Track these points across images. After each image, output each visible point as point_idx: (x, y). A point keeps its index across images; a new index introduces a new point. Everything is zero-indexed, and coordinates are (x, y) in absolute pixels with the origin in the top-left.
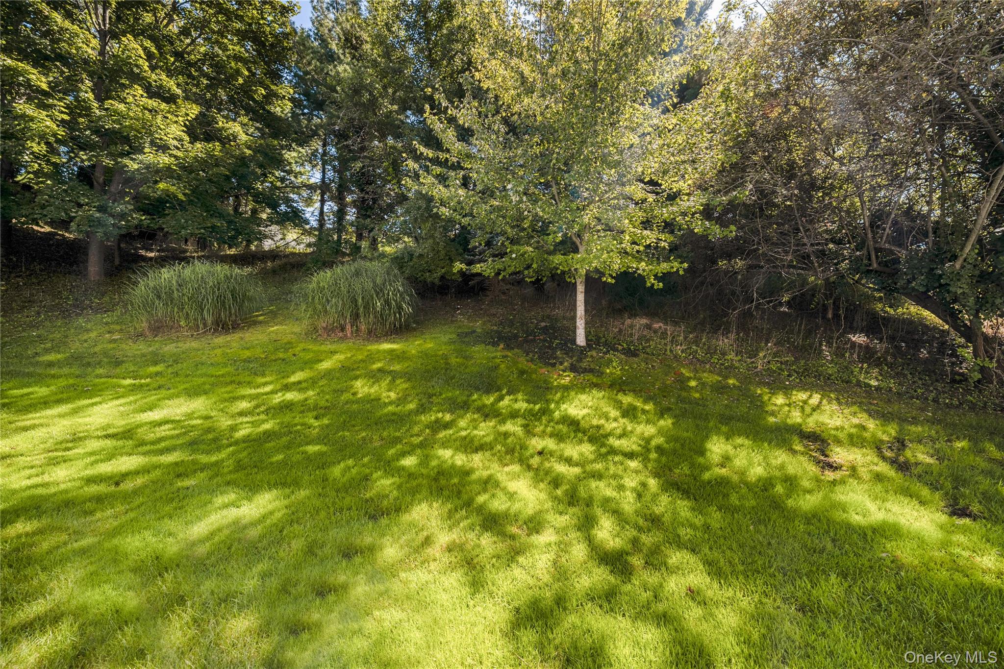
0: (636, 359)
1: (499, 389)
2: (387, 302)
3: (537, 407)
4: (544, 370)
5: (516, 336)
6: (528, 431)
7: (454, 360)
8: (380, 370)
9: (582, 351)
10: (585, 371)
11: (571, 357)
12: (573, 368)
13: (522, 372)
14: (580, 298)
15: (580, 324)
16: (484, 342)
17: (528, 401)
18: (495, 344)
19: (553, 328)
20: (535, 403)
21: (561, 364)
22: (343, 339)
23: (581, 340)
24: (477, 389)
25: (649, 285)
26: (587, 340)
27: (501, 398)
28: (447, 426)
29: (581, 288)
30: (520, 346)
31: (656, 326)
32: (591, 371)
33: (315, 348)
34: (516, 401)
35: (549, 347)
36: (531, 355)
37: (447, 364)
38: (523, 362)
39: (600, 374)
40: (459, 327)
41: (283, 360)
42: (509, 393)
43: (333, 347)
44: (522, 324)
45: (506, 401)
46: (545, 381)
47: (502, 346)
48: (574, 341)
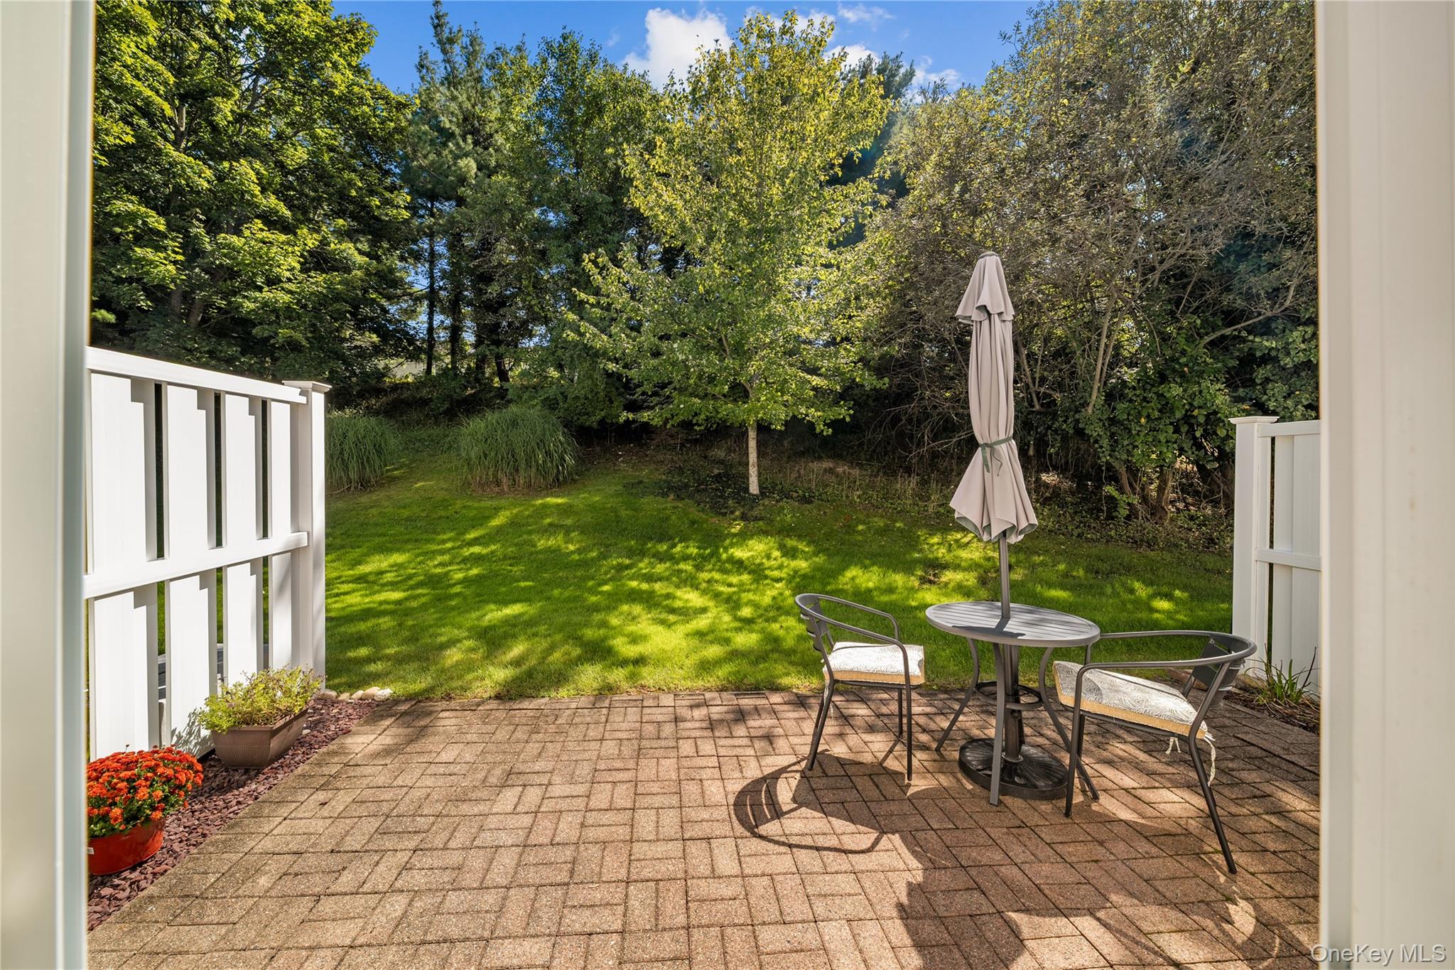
0: (809, 506)
1: (671, 538)
2: (548, 453)
3: (708, 551)
4: (715, 520)
5: (686, 486)
6: (699, 568)
7: (624, 513)
8: (551, 525)
9: (755, 498)
10: (756, 519)
11: (743, 507)
12: (744, 517)
13: (693, 523)
14: (752, 444)
15: (753, 472)
16: (653, 493)
17: (699, 548)
18: (665, 495)
19: (727, 475)
20: (705, 549)
21: (732, 513)
22: (501, 494)
23: (754, 488)
24: (651, 539)
25: (818, 431)
26: (760, 487)
27: (674, 546)
28: (628, 567)
29: (752, 434)
30: (690, 496)
31: (840, 470)
32: (762, 519)
33: (476, 505)
34: (688, 547)
35: (720, 497)
36: (702, 505)
37: (617, 516)
38: (694, 513)
39: (771, 522)
40: (624, 478)
41: (448, 518)
42: (680, 541)
43: (494, 503)
44: (693, 472)
45: (678, 548)
46: (716, 530)
47: (672, 496)
48: (747, 490)
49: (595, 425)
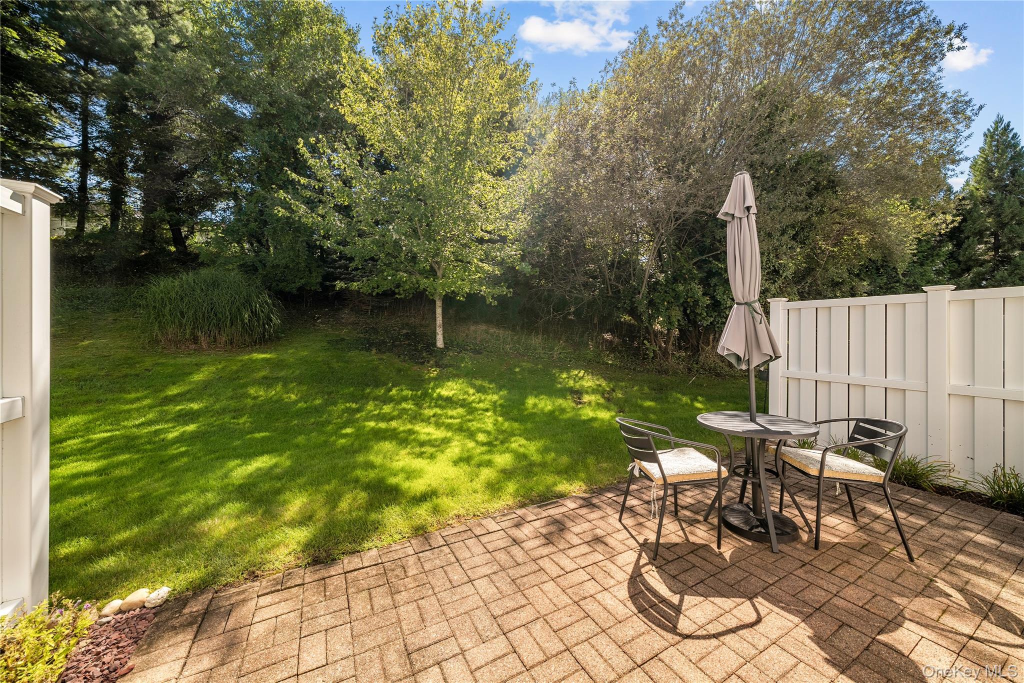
0: (481, 356)
1: (385, 384)
3: (419, 393)
4: (416, 368)
5: (384, 342)
6: (419, 406)
7: (335, 365)
8: (265, 378)
9: (442, 351)
10: (446, 366)
11: (436, 357)
12: (437, 365)
13: (399, 371)
14: (439, 311)
15: (439, 331)
16: (357, 349)
17: (411, 390)
18: (368, 350)
19: (414, 334)
20: (417, 391)
21: (428, 362)
22: (199, 351)
23: (440, 343)
24: (368, 385)
25: (488, 302)
26: (445, 343)
27: (390, 390)
28: (358, 410)
29: (439, 304)
30: (390, 350)
31: (492, 331)
32: (451, 366)
33: (172, 362)
34: (402, 390)
35: (416, 350)
36: (402, 357)
37: (330, 368)
38: (398, 363)
39: (458, 368)
40: (326, 336)
41: (137, 375)
42: (393, 386)
43: (194, 360)
44: (386, 331)
45: (394, 392)
46: (419, 376)
47: (374, 351)
48: (434, 344)
49: (294, 291)
